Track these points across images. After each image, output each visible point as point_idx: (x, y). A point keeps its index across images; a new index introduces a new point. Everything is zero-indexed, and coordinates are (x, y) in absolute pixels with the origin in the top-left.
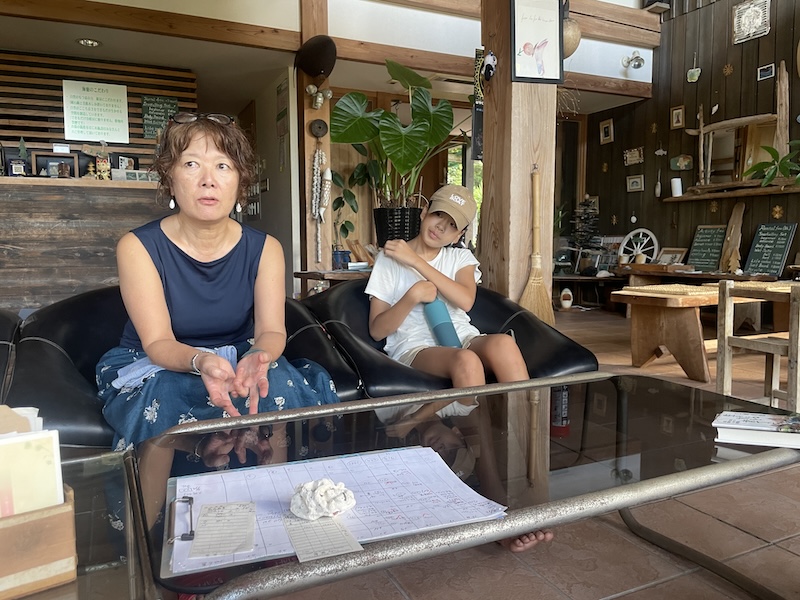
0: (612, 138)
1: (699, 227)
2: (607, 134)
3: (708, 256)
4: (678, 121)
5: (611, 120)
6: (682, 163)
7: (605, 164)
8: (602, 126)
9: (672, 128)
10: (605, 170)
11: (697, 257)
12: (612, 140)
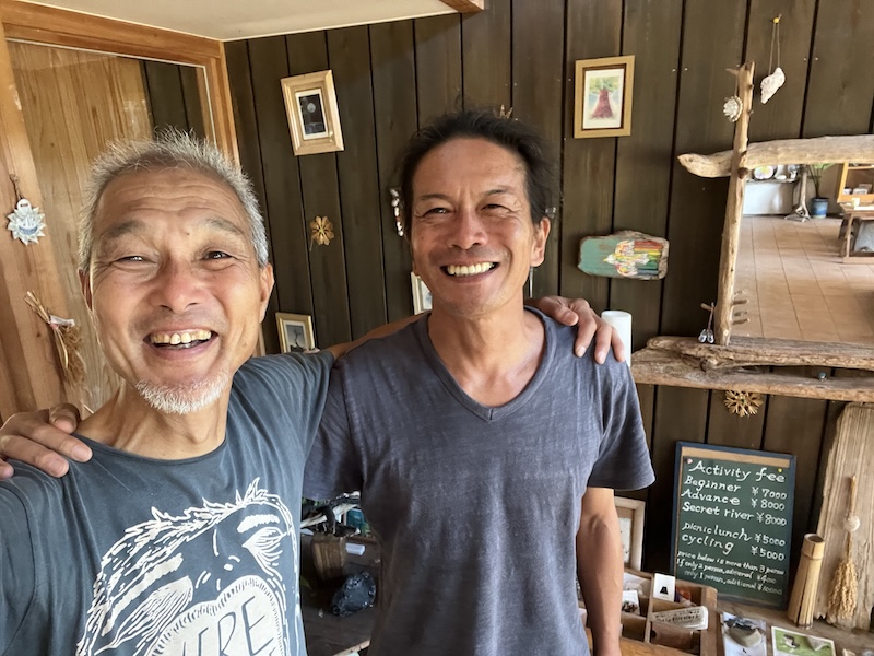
0: (333, 138)
1: (686, 451)
2: (315, 121)
3: (741, 552)
4: (604, 111)
5: (329, 76)
6: (629, 257)
7: (321, 222)
8: (294, 91)
9: (578, 134)
10: (323, 239)
11: (704, 550)
12: (340, 146)
